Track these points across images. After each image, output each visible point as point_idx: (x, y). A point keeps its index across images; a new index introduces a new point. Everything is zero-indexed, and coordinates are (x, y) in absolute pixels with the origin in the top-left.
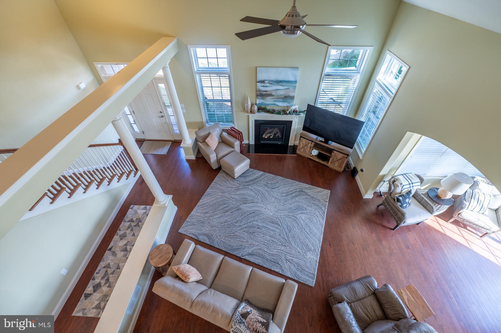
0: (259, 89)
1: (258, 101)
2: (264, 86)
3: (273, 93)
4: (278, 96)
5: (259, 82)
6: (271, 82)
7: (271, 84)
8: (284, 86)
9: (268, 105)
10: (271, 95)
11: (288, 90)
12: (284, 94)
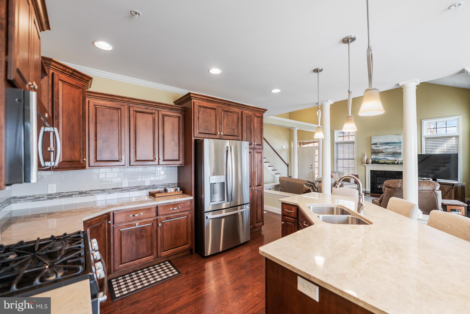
0: (373, 149)
1: (373, 157)
2: (376, 147)
3: (384, 151)
4: (387, 153)
5: (373, 144)
6: (381, 144)
7: (381, 145)
8: (391, 146)
9: (380, 159)
10: (382, 152)
11: (395, 148)
12: (392, 151)
